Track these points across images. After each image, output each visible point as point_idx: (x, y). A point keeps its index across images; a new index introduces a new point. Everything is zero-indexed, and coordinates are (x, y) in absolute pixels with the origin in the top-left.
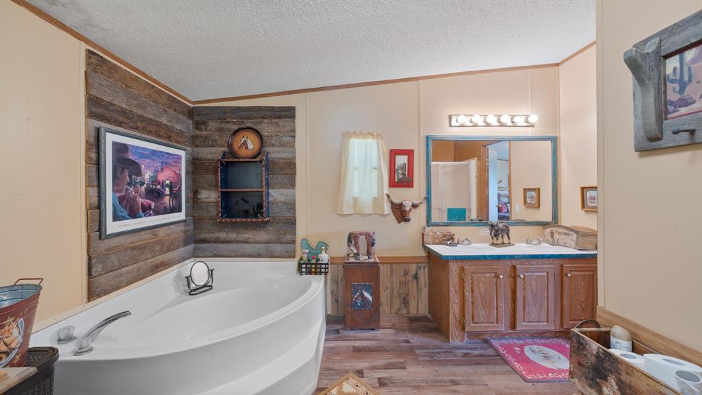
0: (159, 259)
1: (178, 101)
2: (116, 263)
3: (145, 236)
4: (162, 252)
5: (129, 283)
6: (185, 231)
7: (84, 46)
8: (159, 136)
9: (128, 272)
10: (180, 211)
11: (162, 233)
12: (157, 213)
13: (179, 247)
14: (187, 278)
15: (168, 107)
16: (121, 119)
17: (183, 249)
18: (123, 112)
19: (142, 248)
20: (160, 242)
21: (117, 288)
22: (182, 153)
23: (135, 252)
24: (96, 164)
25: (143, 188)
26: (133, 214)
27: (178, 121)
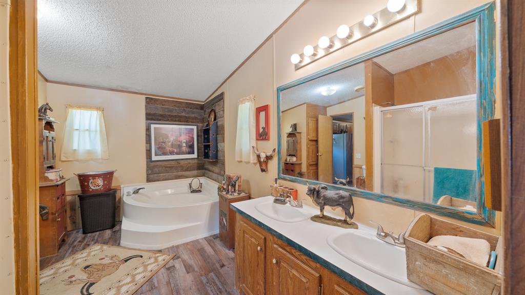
0: (180, 173)
1: (193, 104)
2: (157, 171)
3: (173, 163)
4: (182, 171)
5: (163, 180)
6: (198, 163)
7: (144, 97)
8: (181, 121)
9: (163, 176)
10: (194, 153)
11: (182, 162)
12: (177, 154)
13: (194, 170)
14: (190, 184)
15: (186, 108)
16: (160, 118)
17: (196, 171)
18: (162, 115)
19: (171, 167)
20: (182, 167)
21: (158, 180)
22: (195, 128)
23: (167, 169)
24: (148, 136)
25: (170, 144)
26: (164, 154)
27: (193, 113)
